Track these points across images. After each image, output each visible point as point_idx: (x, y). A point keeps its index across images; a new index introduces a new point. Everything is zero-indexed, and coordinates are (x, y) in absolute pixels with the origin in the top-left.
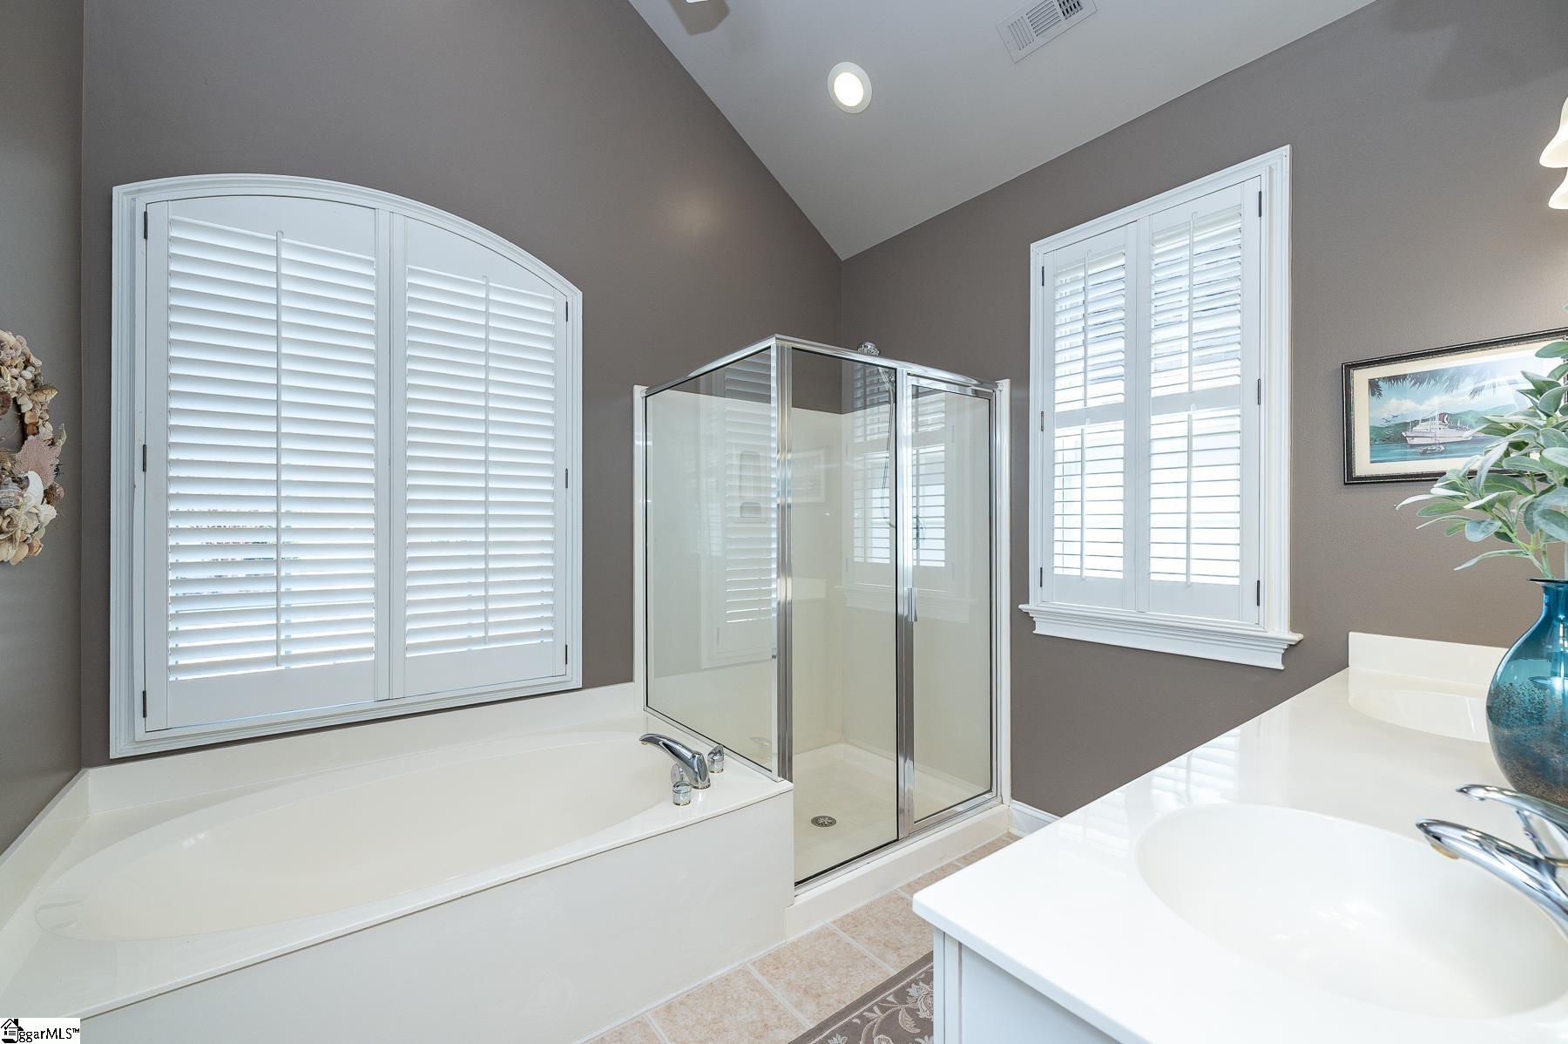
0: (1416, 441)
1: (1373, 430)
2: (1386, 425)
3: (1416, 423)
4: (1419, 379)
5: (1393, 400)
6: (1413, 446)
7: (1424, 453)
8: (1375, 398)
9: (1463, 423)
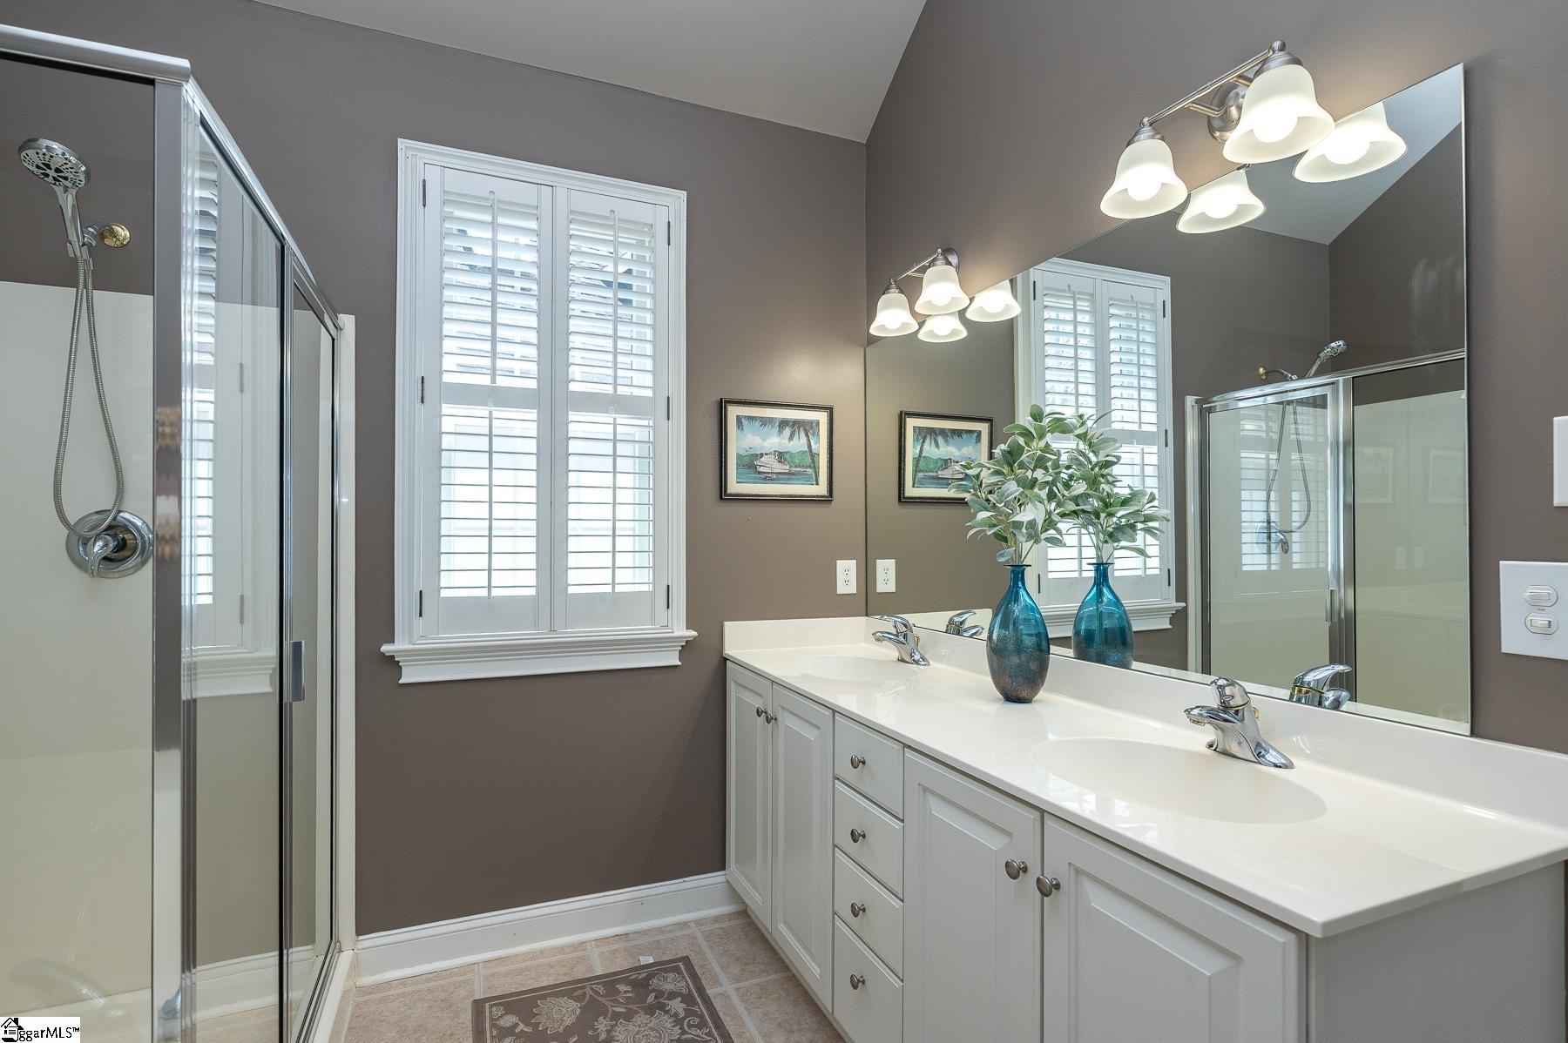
0: (761, 469)
1: (739, 456)
2: (746, 454)
3: (762, 455)
4: (765, 422)
5: (750, 435)
6: (760, 473)
7: (765, 479)
8: (739, 431)
9: (785, 460)
